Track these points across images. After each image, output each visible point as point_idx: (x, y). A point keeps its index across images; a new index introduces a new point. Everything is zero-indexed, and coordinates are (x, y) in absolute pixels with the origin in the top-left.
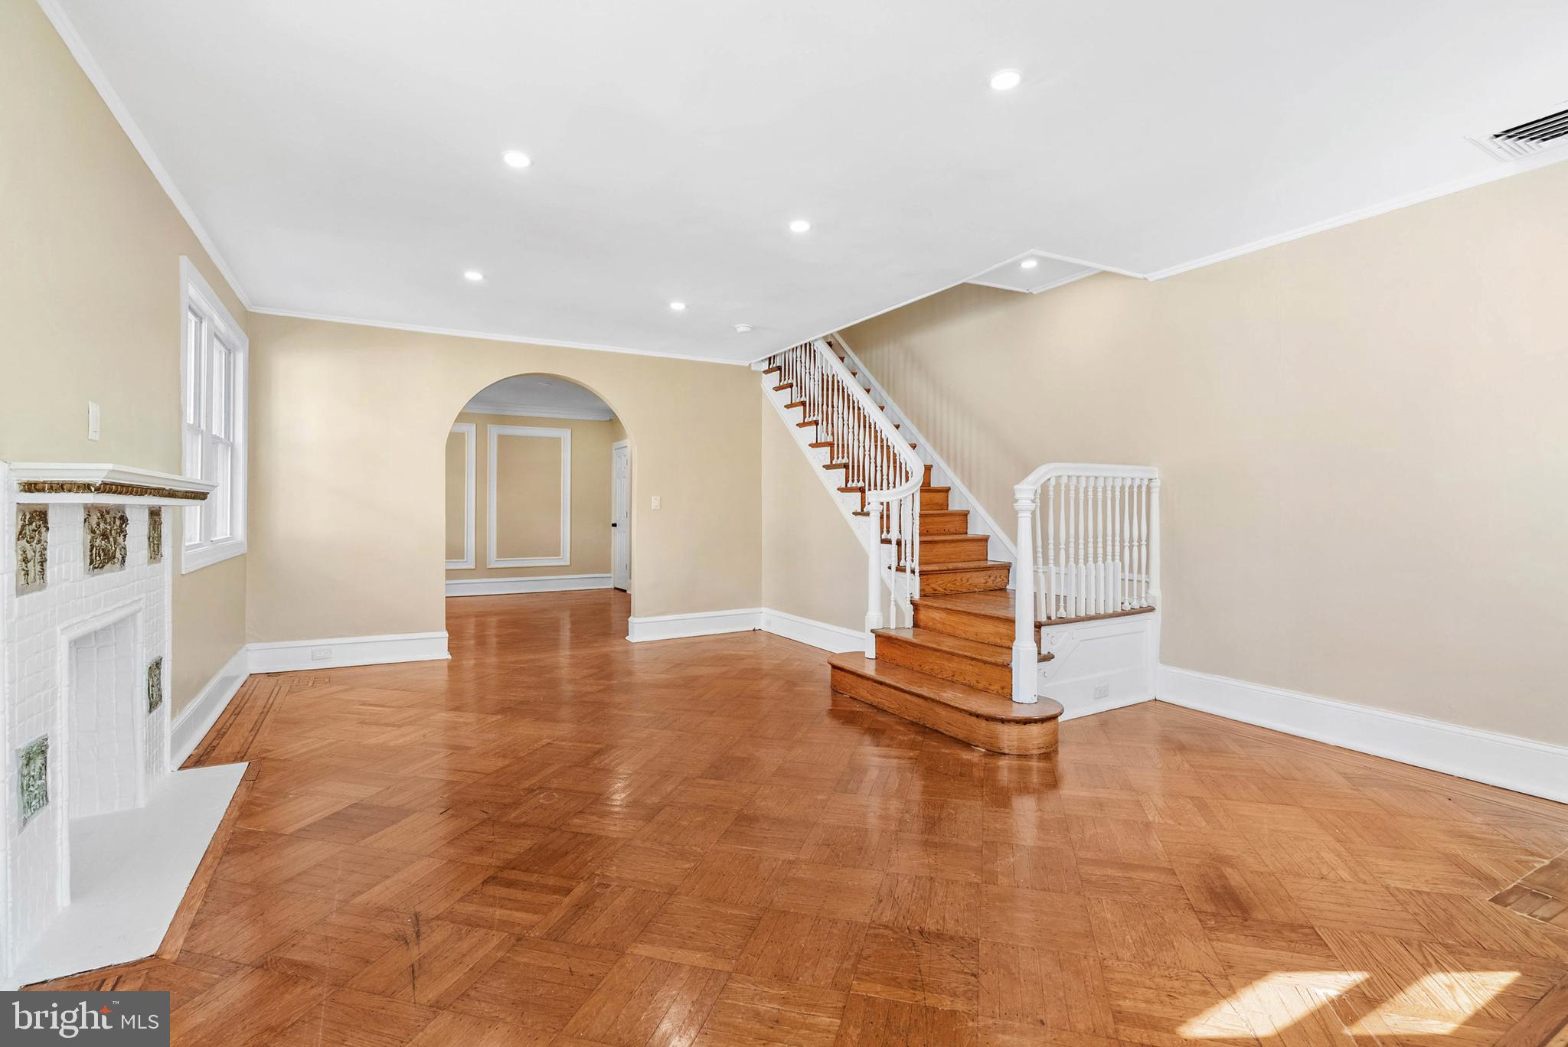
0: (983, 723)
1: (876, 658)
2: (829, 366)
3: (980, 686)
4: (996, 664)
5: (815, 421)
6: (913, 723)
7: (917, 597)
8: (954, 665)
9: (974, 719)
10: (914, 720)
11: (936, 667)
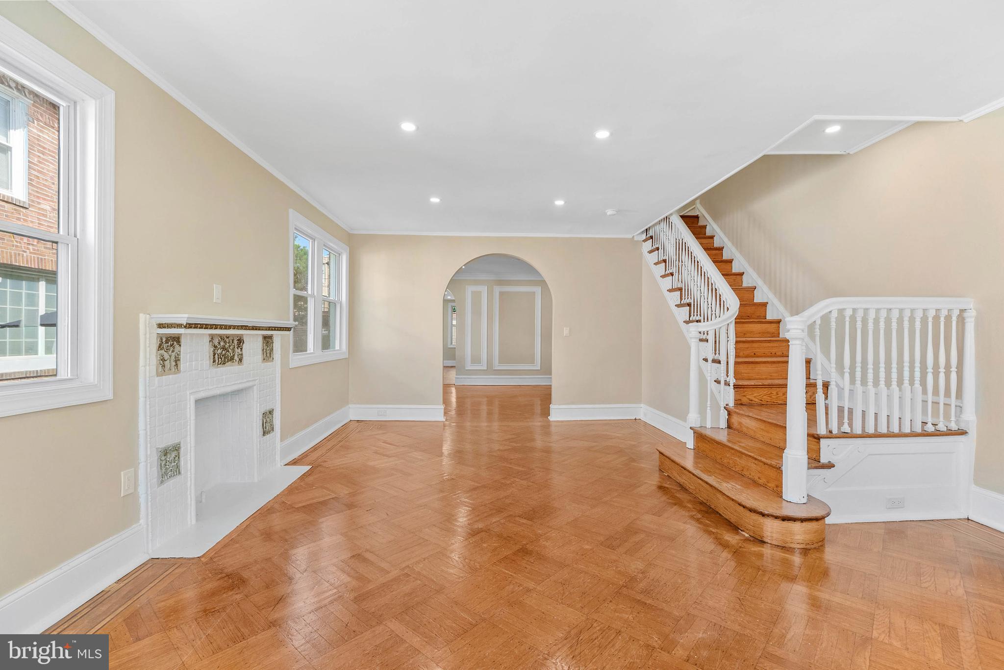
0: (748, 513)
1: (694, 449)
2: (680, 233)
3: (761, 482)
4: (771, 466)
5: (671, 273)
6: (702, 503)
7: (731, 404)
8: (742, 462)
9: (742, 508)
10: (704, 501)
11: (731, 462)
